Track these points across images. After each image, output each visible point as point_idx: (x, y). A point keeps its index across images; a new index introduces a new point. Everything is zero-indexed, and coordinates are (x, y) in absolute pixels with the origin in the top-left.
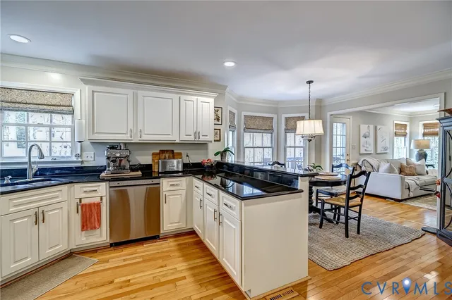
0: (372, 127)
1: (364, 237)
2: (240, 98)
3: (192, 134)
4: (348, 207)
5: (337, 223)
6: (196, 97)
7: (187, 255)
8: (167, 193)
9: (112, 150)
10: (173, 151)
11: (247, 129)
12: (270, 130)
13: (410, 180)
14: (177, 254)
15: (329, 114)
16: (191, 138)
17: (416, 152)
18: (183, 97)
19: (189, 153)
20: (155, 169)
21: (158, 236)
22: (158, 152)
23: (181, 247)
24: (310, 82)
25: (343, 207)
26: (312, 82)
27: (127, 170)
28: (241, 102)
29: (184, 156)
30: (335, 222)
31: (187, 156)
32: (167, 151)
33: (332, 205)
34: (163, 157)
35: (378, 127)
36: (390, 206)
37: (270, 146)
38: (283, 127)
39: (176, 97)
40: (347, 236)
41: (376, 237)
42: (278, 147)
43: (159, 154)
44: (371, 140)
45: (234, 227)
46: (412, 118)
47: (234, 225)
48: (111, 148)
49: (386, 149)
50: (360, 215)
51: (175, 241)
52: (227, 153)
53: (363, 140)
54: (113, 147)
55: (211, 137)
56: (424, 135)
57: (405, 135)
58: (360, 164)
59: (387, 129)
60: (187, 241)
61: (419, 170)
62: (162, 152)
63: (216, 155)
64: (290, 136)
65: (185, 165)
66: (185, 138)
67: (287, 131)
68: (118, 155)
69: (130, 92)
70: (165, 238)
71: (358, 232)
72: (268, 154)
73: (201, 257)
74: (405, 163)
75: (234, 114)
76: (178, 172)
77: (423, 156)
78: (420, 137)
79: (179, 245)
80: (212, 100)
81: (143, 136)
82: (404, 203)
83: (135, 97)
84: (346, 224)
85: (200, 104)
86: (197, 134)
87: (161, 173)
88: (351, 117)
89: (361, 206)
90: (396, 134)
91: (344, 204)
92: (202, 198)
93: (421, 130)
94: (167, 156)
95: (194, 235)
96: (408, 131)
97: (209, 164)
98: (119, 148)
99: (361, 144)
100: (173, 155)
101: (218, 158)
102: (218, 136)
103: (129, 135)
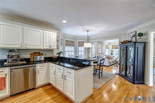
0: (101, 46)
1: (103, 78)
2: (64, 34)
3: (48, 46)
4: (99, 70)
5: (96, 74)
6: (50, 32)
7: (49, 93)
8: (39, 70)
9: (11, 53)
10: (39, 53)
11: (66, 45)
12: (74, 45)
13: (110, 60)
14: (45, 94)
15: (91, 41)
16: (48, 48)
17: (110, 53)
18: (45, 32)
19: (47, 53)
20: (32, 60)
21: (35, 88)
22: (33, 53)
23: (46, 91)
24: (88, 31)
25: (98, 69)
26: (89, 31)
27: (18, 61)
28: (64, 35)
29: (44, 55)
30: (95, 74)
31: (46, 54)
32: (37, 53)
33: (95, 69)
34: (35, 55)
35: (102, 46)
36: (106, 68)
37: (73, 51)
38: (78, 45)
39: (42, 31)
40: (99, 78)
41: (106, 77)
42: (76, 51)
43: (33, 54)
44: (101, 49)
45: (72, 80)
46: (109, 43)
47: (72, 79)
48: (9, 51)
49: (104, 52)
50: (102, 71)
51: (43, 89)
52: (61, 53)
53: (99, 49)
54: (11, 51)
55: (55, 47)
56: (112, 48)
57: (108, 48)
58: (98, 56)
59: (104, 46)
60: (48, 88)
61: (111, 58)
62: (35, 53)
63: (57, 54)
64: (80, 48)
65: (45, 58)
66: (45, 47)
67: (79, 46)
68: (14, 54)
69: (21, 27)
70: (38, 88)
71: (102, 77)
72: (73, 53)
73: (55, 93)
74: (108, 56)
75: (62, 39)
76: (42, 61)
77: (112, 54)
78: (111, 49)
79: (45, 90)
80: (56, 34)
81: (27, 46)
82: (109, 67)
83: (23, 29)
84: (99, 74)
85: (51, 35)
86: (50, 46)
87: (35, 62)
88: (96, 43)
89: (102, 69)
90: (106, 48)
91: (99, 68)
92: (55, 70)
93: (111, 47)
94: (37, 54)
95: (50, 85)
96: (108, 47)
97: (55, 58)
98: (14, 51)
99: (99, 51)
100: (40, 54)
101: (58, 55)
102: (57, 47)
103: (20, 45)
